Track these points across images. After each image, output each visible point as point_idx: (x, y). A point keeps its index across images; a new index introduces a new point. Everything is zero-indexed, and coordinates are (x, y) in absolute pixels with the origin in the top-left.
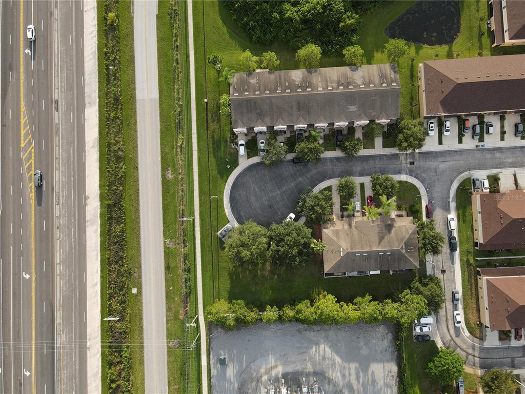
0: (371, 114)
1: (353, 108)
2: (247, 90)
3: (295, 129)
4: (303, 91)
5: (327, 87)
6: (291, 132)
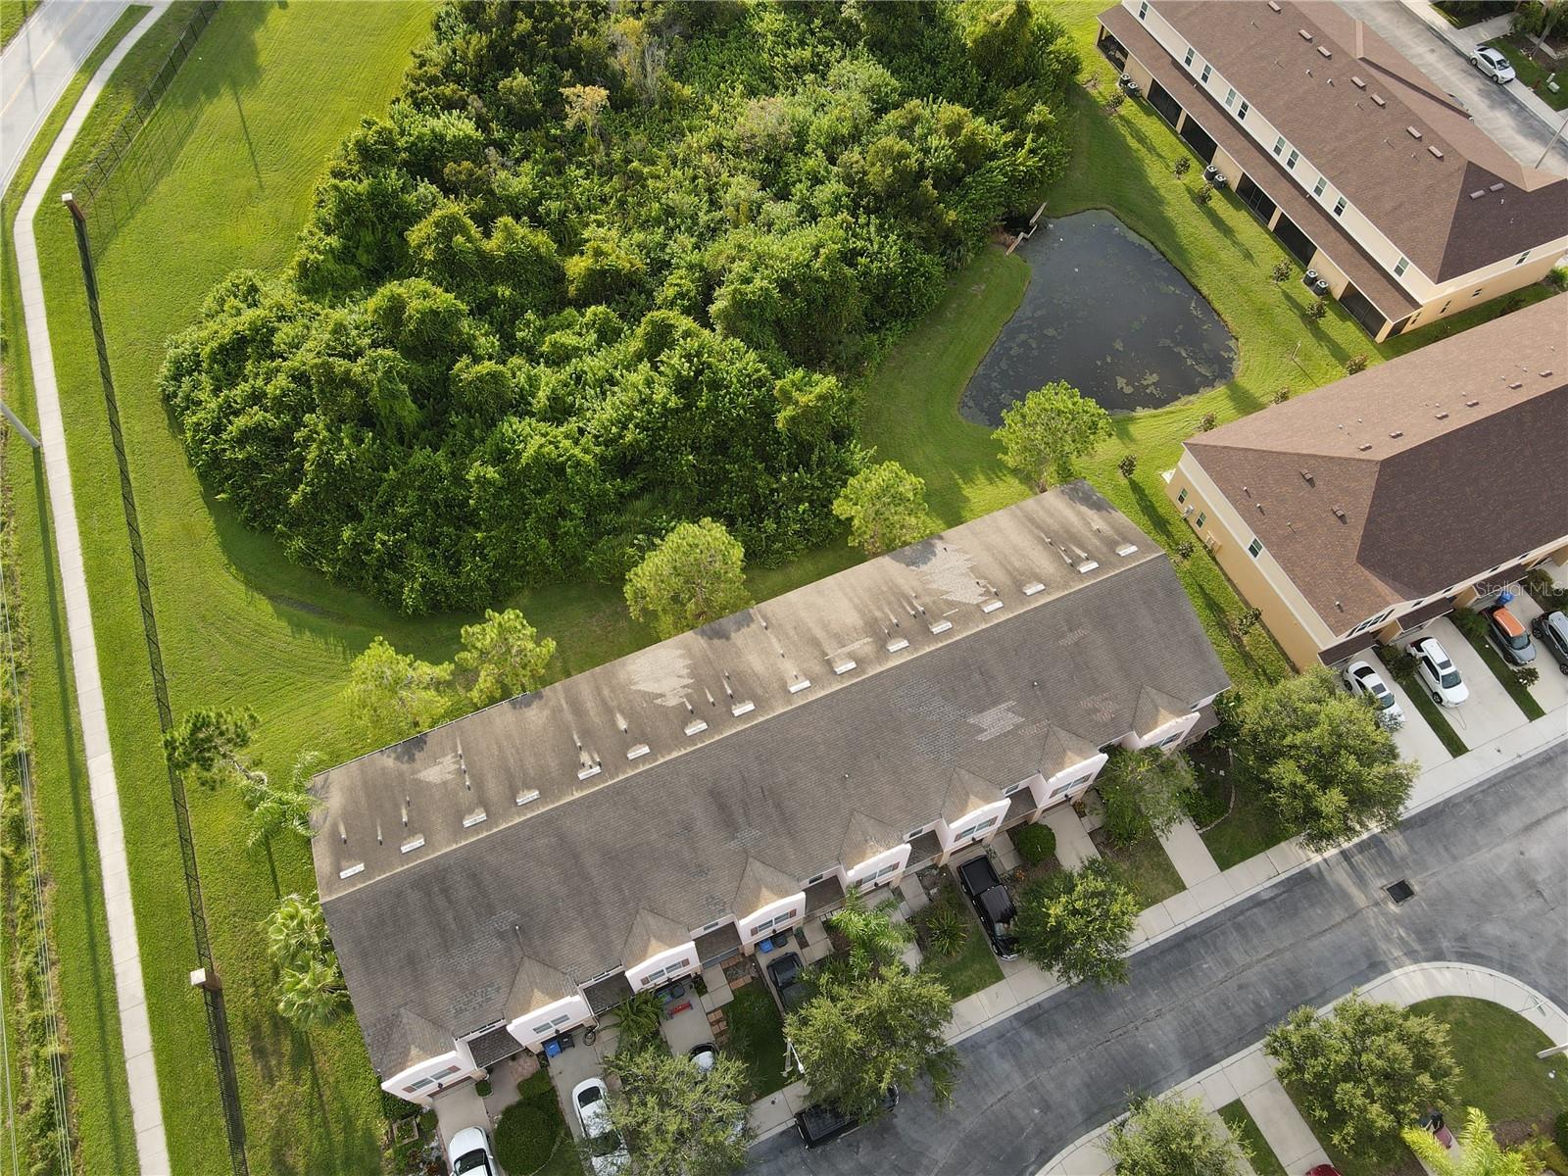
0: (1097, 717)
1: (996, 721)
2: (410, 829)
3: (747, 940)
4: (714, 725)
5: (829, 663)
6: (730, 974)
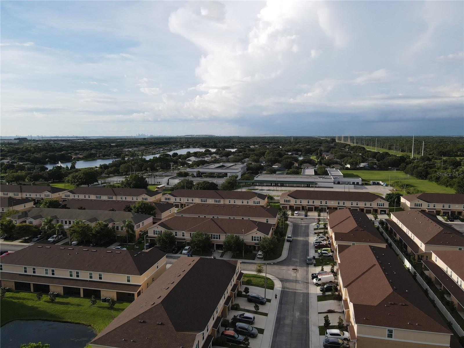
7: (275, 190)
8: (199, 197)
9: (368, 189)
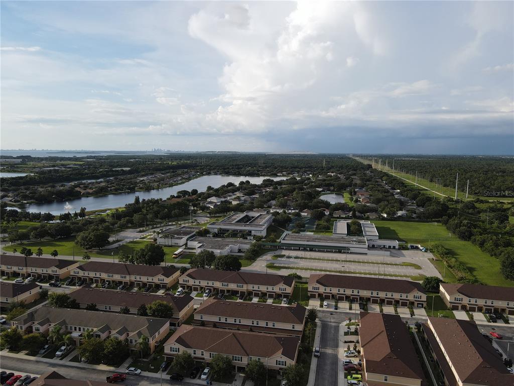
7: (304, 258)
8: (220, 281)
9: (405, 257)
